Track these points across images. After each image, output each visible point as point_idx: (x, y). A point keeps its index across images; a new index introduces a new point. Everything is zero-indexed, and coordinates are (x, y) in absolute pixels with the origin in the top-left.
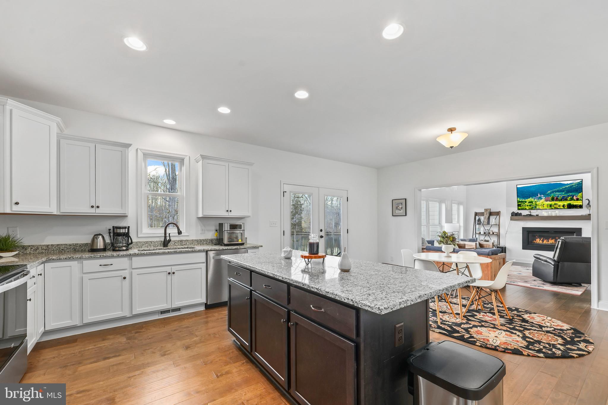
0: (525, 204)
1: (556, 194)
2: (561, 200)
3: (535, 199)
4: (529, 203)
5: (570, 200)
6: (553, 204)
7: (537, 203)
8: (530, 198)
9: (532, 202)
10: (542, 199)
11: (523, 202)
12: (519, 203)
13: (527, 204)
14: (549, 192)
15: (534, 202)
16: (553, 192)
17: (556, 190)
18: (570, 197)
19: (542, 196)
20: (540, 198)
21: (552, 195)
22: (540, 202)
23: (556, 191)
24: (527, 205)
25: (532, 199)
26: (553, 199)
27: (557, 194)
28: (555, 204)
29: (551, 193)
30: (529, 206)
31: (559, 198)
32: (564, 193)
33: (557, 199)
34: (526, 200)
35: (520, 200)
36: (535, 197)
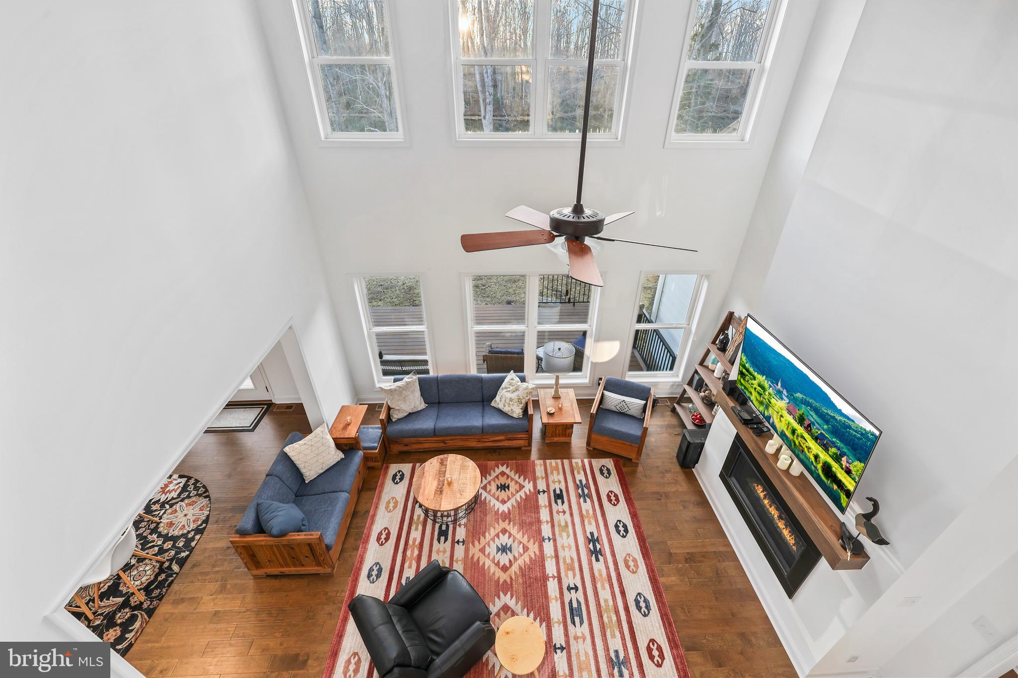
0: (751, 382)
1: (811, 412)
2: (816, 440)
3: (770, 386)
4: (758, 385)
5: (833, 458)
6: (799, 433)
7: (773, 401)
8: (764, 375)
9: (764, 388)
10: (782, 399)
11: (751, 374)
12: (746, 370)
13: (756, 383)
14: (799, 396)
15: (766, 393)
16: (807, 404)
17: (814, 403)
18: (834, 450)
19: (785, 392)
20: (780, 395)
21: (804, 409)
22: (778, 404)
23: (813, 407)
24: (755, 389)
25: (766, 382)
26: (802, 421)
27: (812, 416)
28: (802, 437)
29: (802, 402)
30: (758, 392)
31: (814, 430)
32: (825, 427)
33: (808, 428)
34: (756, 374)
35: (748, 366)
36: (772, 383)
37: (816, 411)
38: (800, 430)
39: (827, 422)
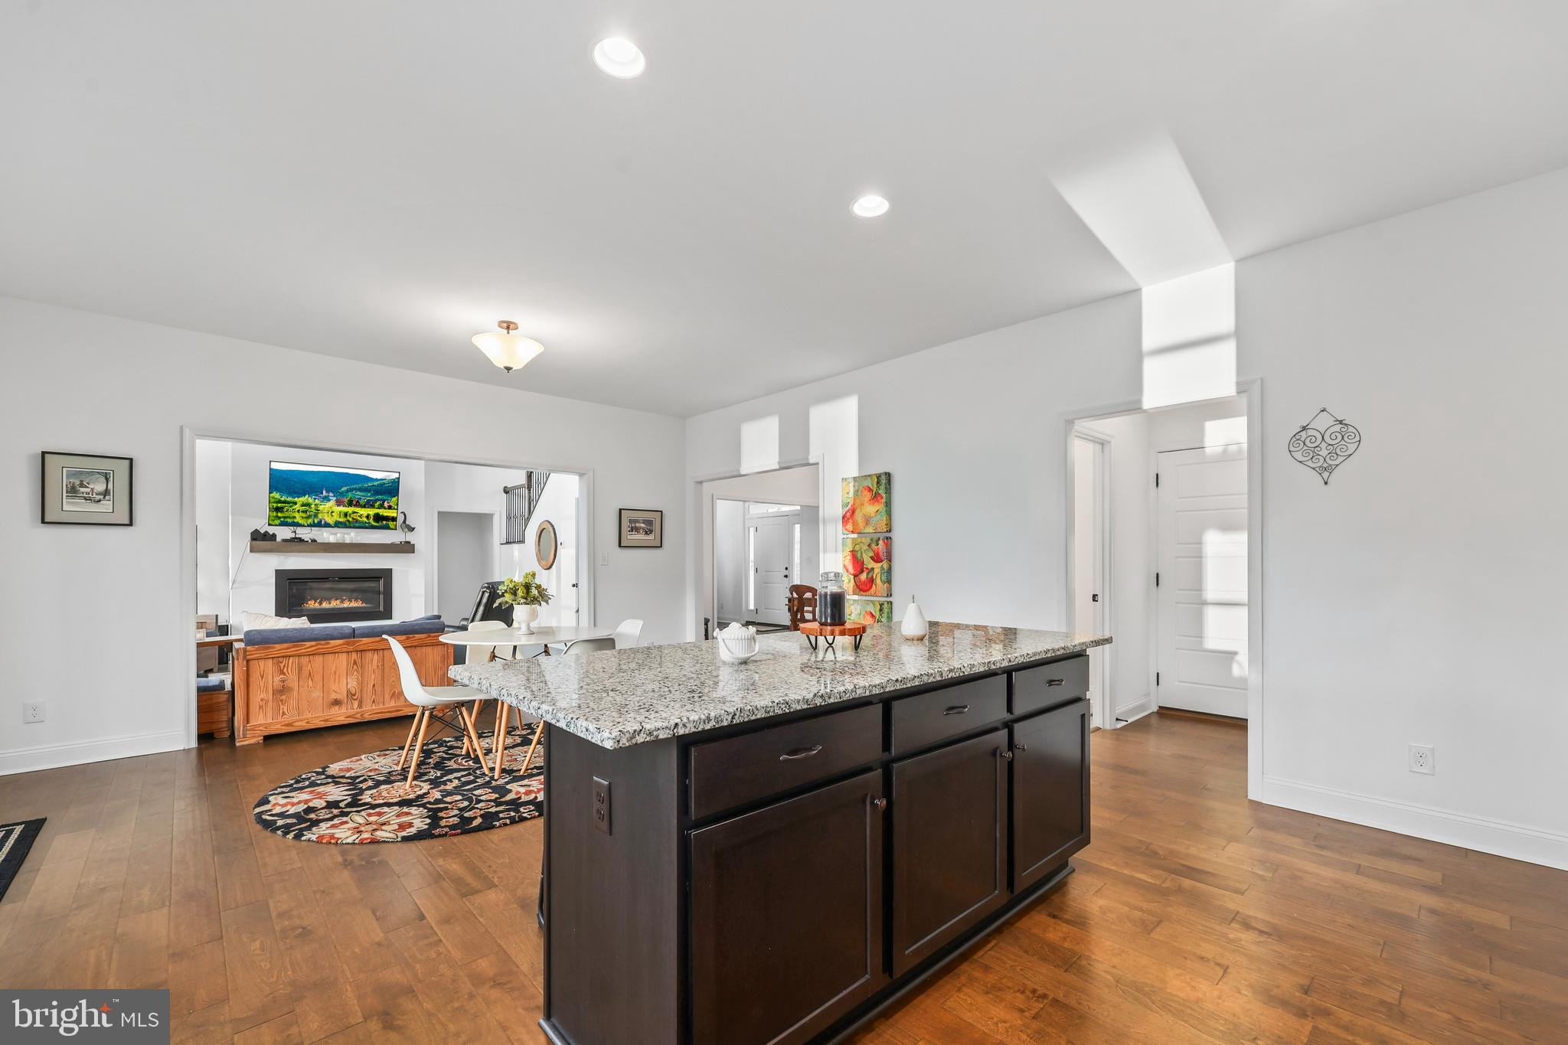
0: (294, 507)
1: (355, 493)
2: (364, 506)
3: (315, 499)
4: (302, 506)
5: (378, 508)
6: (350, 512)
7: (321, 508)
8: (305, 496)
9: (308, 505)
10: (329, 500)
11: (288, 503)
12: (279, 505)
13: (297, 507)
14: (344, 489)
15: (313, 506)
16: (352, 490)
17: (357, 486)
18: (378, 503)
19: (331, 494)
20: (327, 499)
21: (350, 495)
22: (326, 507)
23: (355, 489)
24: (298, 511)
25: (310, 499)
26: (350, 504)
27: (357, 494)
28: (354, 514)
29: (348, 491)
30: (303, 512)
31: (362, 502)
32: (368, 494)
33: (358, 505)
34: (296, 499)
35: (282, 499)
36: (317, 495)
37: (360, 490)
38: (350, 510)
39: (369, 491)
